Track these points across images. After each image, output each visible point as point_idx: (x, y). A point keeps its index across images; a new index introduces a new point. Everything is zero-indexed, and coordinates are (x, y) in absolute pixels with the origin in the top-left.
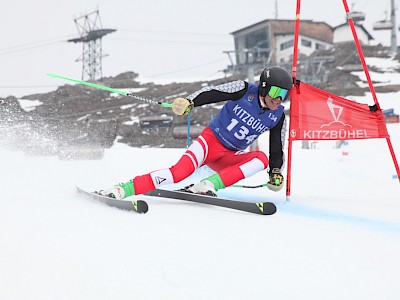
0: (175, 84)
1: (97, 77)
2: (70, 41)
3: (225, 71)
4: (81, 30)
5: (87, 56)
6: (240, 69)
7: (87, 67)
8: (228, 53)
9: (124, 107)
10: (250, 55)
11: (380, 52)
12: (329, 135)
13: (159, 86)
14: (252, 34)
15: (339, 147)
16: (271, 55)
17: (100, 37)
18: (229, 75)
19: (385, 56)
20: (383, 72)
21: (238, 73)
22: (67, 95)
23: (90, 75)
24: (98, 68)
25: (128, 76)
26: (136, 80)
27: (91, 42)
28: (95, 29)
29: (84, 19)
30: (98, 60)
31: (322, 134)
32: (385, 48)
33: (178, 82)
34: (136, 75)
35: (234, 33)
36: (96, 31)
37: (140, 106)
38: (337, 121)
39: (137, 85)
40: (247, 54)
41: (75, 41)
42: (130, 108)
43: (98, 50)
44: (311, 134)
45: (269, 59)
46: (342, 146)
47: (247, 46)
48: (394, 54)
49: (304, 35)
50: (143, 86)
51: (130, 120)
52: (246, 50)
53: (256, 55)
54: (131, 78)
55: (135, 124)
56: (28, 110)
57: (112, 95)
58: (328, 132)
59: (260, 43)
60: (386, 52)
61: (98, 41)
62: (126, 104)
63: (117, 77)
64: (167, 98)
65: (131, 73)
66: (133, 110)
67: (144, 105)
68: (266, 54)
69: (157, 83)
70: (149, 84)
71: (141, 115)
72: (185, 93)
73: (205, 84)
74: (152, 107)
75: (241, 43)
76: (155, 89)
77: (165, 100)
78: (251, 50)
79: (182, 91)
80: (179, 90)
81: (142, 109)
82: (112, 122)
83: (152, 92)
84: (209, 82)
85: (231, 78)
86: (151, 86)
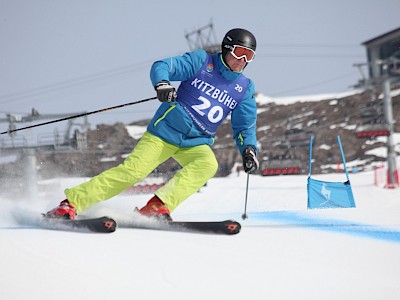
0: (299, 103)
3: (356, 87)
4: (193, 47)
6: (374, 84)
8: (359, 65)
10: (385, 67)
13: (282, 106)
14: (388, 43)
18: (360, 91)
21: (371, 87)
28: (209, 45)
29: (196, 35)
33: (303, 99)
35: (367, 43)
37: (260, 129)
39: (259, 106)
40: (381, 67)
47: (382, 56)
50: (263, 107)
52: (379, 62)
53: (391, 66)
56: (136, 137)
59: (397, 53)
64: (290, 119)
69: (279, 101)
70: (270, 104)
71: (261, 139)
72: (311, 113)
73: (334, 103)
74: (274, 130)
75: (375, 54)
76: (277, 110)
77: (288, 122)
78: (385, 61)
79: (307, 111)
80: (304, 109)
81: (263, 132)
82: (230, 147)
83: (274, 113)
84: (339, 100)
85: (363, 94)
86: (271, 106)
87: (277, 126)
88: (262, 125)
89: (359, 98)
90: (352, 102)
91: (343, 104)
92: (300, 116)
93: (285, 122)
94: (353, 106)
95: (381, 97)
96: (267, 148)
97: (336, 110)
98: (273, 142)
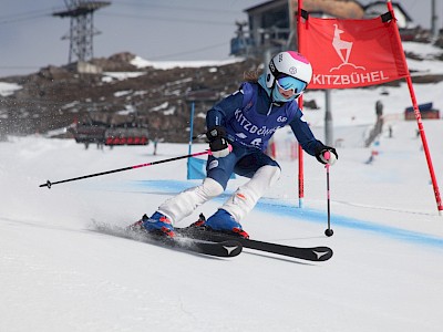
0: (177, 69)
1: (88, 58)
2: (55, 15)
4: (69, 3)
5: (75, 34)
6: (255, 53)
7: (75, 46)
9: (118, 94)
10: (267, 36)
11: (418, 37)
12: (340, 80)
13: (160, 71)
14: (270, 12)
15: (368, 144)
16: (291, 36)
17: (92, 11)
18: (240, 60)
19: (425, 41)
20: (421, 60)
21: (252, 57)
22: (50, 79)
23: (79, 55)
24: (88, 47)
25: (124, 59)
26: (134, 62)
27: (81, 17)
30: (88, 39)
31: (332, 80)
32: (424, 32)
33: (182, 65)
34: (133, 57)
35: (249, 11)
36: (86, 4)
37: (137, 93)
38: (346, 63)
39: (134, 69)
40: (263, 35)
41: (62, 15)
42: (125, 96)
43: (88, 26)
44: (320, 78)
45: (289, 42)
46: (372, 144)
47: (263, 26)
48: (435, 39)
49: (330, 14)
50: (140, 70)
51: (125, 109)
52: (261, 31)
53: (273, 36)
54: (127, 60)
55: (131, 114)
56: (5, 94)
57: (104, 79)
58: (338, 77)
59: (279, 23)
60: (425, 36)
61: (89, 16)
62: (120, 90)
63: (111, 59)
64: (168, 84)
65: (127, 54)
66: (129, 98)
67: (142, 93)
68: (286, 36)
69: (157, 65)
70: (147, 68)
71: (137, 104)
72: (189, 80)
73: (214, 70)
74: (151, 95)
75: (256, 22)
76: (155, 74)
77: (166, 88)
78: (267, 30)
79: (186, 77)
80: (182, 75)
81: (139, 96)
82: (104, 111)
83: (151, 77)
84: (218, 68)
85: (243, 63)
86: (149, 69)
87: (154, 91)
88: (139, 90)
89: (239, 67)
90: (232, 71)
91: (223, 72)
92: (178, 82)
93: (163, 87)
94: (233, 75)
95: (262, 66)
96: (143, 114)
97: (215, 78)
98: (150, 107)
